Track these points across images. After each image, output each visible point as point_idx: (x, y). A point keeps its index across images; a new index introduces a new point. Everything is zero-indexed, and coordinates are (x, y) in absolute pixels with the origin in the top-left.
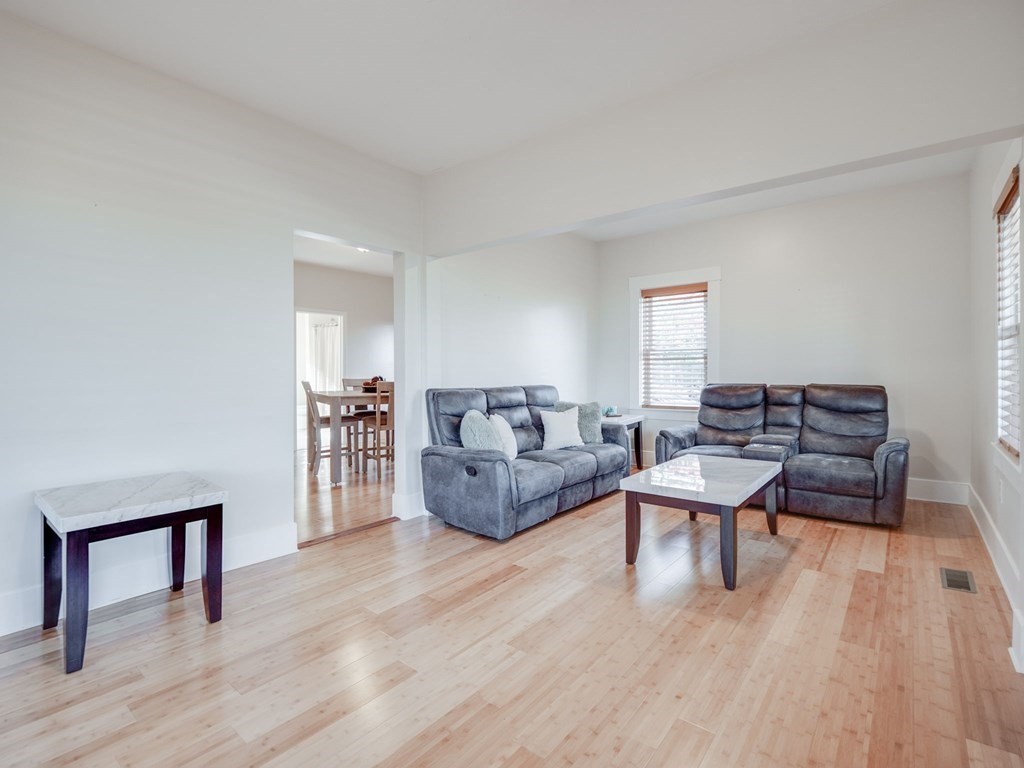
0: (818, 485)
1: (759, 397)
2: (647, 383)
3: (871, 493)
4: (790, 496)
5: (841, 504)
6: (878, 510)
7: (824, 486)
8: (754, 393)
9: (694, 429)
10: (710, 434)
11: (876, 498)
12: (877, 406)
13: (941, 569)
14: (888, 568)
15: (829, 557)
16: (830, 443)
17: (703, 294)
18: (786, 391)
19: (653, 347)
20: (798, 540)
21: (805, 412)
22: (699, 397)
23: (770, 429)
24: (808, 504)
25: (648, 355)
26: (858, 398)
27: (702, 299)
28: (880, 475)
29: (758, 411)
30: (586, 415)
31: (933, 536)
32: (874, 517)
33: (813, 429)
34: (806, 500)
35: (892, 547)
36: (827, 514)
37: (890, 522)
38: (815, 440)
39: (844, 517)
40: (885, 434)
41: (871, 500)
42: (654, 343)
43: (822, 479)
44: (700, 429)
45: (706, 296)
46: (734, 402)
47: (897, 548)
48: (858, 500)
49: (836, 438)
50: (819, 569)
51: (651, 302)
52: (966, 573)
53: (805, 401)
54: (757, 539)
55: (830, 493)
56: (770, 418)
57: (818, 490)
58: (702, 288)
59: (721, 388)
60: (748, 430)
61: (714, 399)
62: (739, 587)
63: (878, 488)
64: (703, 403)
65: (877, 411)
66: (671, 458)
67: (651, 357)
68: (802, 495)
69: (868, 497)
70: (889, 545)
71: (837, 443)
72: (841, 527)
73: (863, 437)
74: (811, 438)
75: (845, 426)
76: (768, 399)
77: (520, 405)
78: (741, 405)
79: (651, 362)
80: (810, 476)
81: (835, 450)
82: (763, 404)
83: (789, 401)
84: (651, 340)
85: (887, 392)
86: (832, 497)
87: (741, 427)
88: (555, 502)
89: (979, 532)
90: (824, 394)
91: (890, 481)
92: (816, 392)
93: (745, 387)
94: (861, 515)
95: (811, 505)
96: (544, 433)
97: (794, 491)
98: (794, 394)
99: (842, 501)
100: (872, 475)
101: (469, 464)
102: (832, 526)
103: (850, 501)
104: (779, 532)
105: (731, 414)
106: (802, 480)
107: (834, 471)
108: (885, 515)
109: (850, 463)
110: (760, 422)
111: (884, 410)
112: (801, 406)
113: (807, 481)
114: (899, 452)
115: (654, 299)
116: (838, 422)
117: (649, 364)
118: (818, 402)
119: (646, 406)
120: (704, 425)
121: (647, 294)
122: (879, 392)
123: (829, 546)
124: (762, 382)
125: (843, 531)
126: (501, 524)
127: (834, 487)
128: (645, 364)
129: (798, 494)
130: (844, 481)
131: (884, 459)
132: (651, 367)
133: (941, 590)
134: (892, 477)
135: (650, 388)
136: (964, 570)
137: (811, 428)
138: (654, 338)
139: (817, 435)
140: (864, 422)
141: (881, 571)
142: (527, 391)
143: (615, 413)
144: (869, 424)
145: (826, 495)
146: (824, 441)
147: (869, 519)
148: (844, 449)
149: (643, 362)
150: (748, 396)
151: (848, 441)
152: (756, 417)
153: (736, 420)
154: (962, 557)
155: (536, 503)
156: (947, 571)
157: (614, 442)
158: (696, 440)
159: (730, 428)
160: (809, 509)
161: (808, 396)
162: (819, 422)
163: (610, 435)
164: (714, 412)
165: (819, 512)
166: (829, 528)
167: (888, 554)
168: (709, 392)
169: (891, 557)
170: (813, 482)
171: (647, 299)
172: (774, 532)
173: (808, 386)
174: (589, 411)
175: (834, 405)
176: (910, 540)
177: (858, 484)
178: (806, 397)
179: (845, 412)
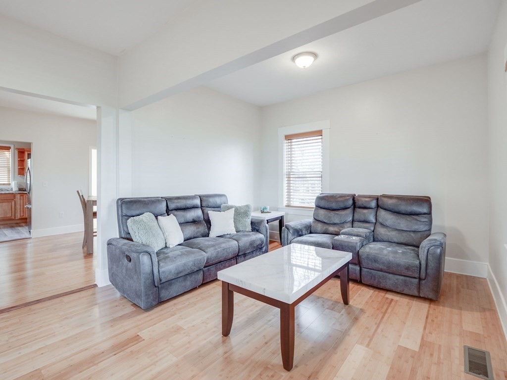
0: (381, 267)
1: (351, 202)
2: (289, 192)
3: (417, 275)
4: (363, 273)
5: (396, 281)
6: (422, 287)
7: (385, 268)
8: (347, 200)
9: (310, 222)
10: (319, 227)
11: (420, 279)
12: (425, 210)
13: (465, 347)
14: (422, 345)
15: (379, 331)
16: (393, 235)
17: (320, 137)
18: (367, 199)
19: (293, 170)
20: (362, 310)
21: (378, 213)
22: (314, 201)
23: (356, 224)
24: (375, 280)
25: (289, 175)
26: (412, 204)
27: (320, 140)
28: (423, 263)
29: (349, 211)
30: (240, 213)
31: (461, 309)
32: (419, 292)
33: (382, 225)
34: (373, 277)
35: (429, 320)
36: (387, 287)
37: (430, 297)
38: (383, 233)
39: (398, 290)
40: (430, 230)
41: (417, 280)
42: (293, 167)
43: (383, 263)
44: (314, 222)
45: (322, 139)
46: (334, 205)
47: (433, 321)
48: (408, 278)
49: (397, 232)
50: (368, 346)
51: (291, 142)
52: (484, 353)
53: (378, 206)
54: (332, 309)
55: (390, 273)
56: (357, 217)
57: (381, 270)
58: (319, 133)
59: (327, 196)
60: (342, 224)
61: (323, 204)
62: (296, 366)
63: (422, 272)
64: (316, 206)
65: (425, 214)
66: (290, 243)
67: (291, 176)
68: (371, 273)
69: (415, 278)
70: (427, 318)
71: (397, 235)
72: (396, 298)
73: (414, 232)
74: (381, 231)
75: (403, 223)
76: (355, 204)
77: (194, 207)
78: (338, 208)
79: (291, 179)
80: (375, 260)
81: (396, 240)
82: (353, 206)
83: (368, 206)
84: (291, 166)
85: (432, 201)
86: (391, 276)
87: (338, 222)
88: (200, 276)
89: (495, 306)
90: (390, 202)
91: (430, 268)
92: (385, 200)
93: (342, 196)
94: (410, 289)
95: (376, 281)
96: (211, 225)
97: (365, 269)
98: (371, 201)
99: (397, 279)
100: (417, 262)
101: (127, 253)
102: (390, 296)
103: (402, 280)
104: (351, 302)
105: (332, 213)
106: (370, 263)
107: (391, 258)
108: (426, 292)
109: (403, 253)
110: (351, 219)
111: (430, 213)
112: (375, 210)
113: (373, 264)
114: (437, 246)
115: (293, 141)
116: (399, 221)
117: (290, 180)
118: (385, 207)
119: (288, 206)
120: (316, 220)
121: (289, 138)
122: (427, 201)
123: (383, 317)
124: (352, 193)
125: (397, 301)
126: (143, 298)
127: (391, 269)
128: (287, 180)
129: (368, 272)
130: (398, 265)
131: (426, 251)
132: (291, 182)
133: (463, 375)
134: (432, 265)
135: (290, 195)
136: (483, 349)
137: (381, 224)
138: (293, 164)
139: (385, 229)
140: (416, 222)
141: (416, 348)
142: (201, 198)
143: (268, 210)
144: (419, 223)
145: (387, 274)
146: (389, 234)
147: (416, 294)
148: (402, 240)
149: (286, 179)
150: (343, 201)
151: (405, 234)
152: (347, 215)
153: (335, 217)
154: (482, 333)
155: (180, 279)
156: (469, 349)
157: (258, 231)
158: (310, 230)
159: (331, 222)
160: (375, 283)
161: (380, 203)
162: (386, 220)
163: (256, 226)
164: (322, 212)
165: (382, 286)
166: (387, 298)
167: (425, 328)
168: (320, 199)
169: (427, 331)
170: (378, 265)
171: (289, 141)
172: (346, 302)
173: (381, 196)
174: (242, 211)
175: (396, 209)
176: (444, 312)
177: (408, 268)
178: (379, 203)
179: (403, 214)
